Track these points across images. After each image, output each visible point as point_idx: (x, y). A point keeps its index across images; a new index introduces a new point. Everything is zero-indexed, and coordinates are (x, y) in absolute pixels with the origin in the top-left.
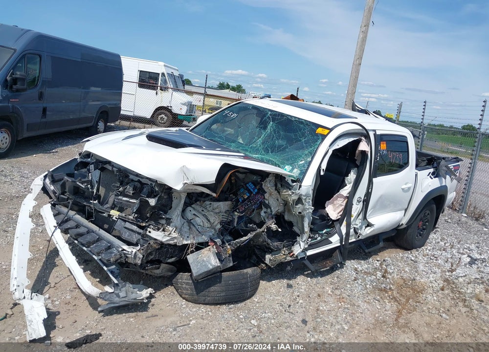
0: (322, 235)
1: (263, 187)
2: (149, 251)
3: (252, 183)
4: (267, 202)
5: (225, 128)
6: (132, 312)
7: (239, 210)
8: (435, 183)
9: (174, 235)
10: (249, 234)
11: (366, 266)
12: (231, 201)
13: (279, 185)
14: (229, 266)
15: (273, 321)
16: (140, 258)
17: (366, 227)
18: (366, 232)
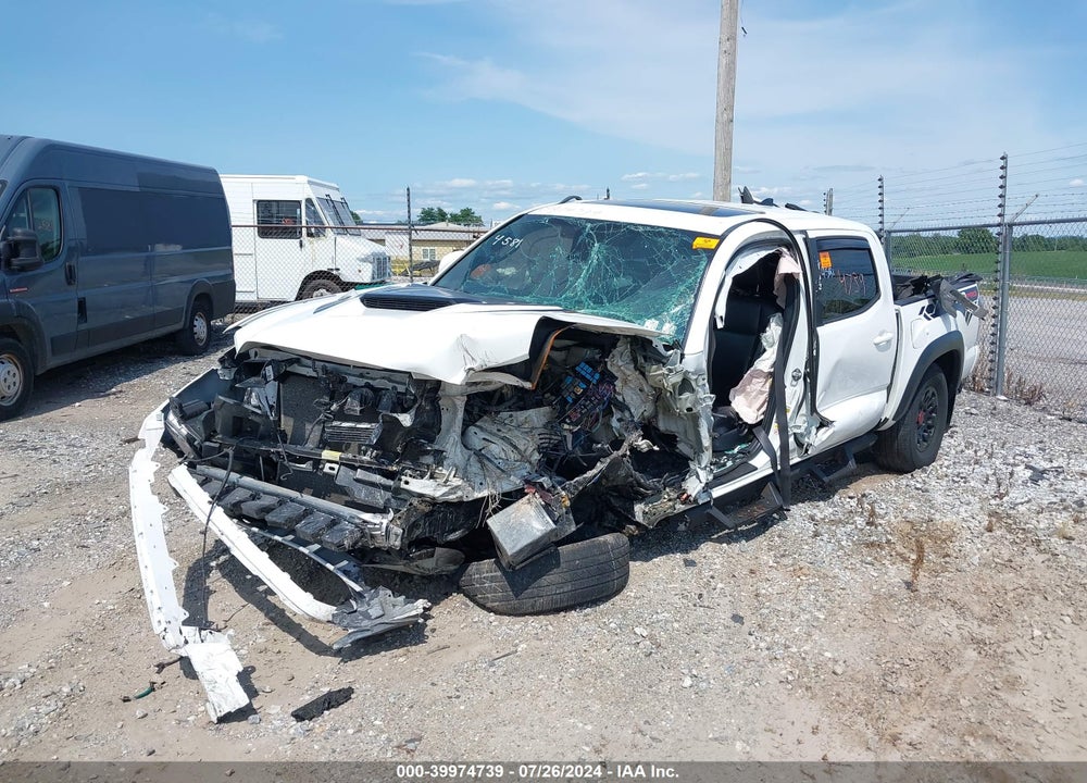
0: (734, 457)
1: (609, 367)
2: (413, 519)
3: (587, 363)
4: (620, 398)
5: (500, 270)
6: (397, 648)
7: (570, 419)
8: (935, 329)
9: (457, 482)
10: (598, 464)
11: (831, 510)
12: (550, 404)
13: (641, 360)
14: (569, 532)
15: (676, 625)
16: (397, 535)
17: (818, 429)
18: (820, 440)
